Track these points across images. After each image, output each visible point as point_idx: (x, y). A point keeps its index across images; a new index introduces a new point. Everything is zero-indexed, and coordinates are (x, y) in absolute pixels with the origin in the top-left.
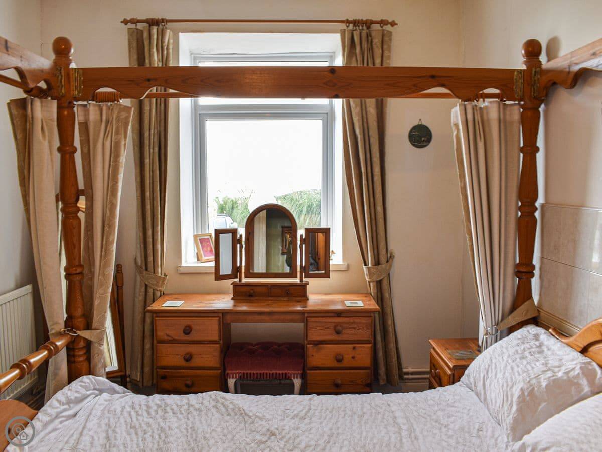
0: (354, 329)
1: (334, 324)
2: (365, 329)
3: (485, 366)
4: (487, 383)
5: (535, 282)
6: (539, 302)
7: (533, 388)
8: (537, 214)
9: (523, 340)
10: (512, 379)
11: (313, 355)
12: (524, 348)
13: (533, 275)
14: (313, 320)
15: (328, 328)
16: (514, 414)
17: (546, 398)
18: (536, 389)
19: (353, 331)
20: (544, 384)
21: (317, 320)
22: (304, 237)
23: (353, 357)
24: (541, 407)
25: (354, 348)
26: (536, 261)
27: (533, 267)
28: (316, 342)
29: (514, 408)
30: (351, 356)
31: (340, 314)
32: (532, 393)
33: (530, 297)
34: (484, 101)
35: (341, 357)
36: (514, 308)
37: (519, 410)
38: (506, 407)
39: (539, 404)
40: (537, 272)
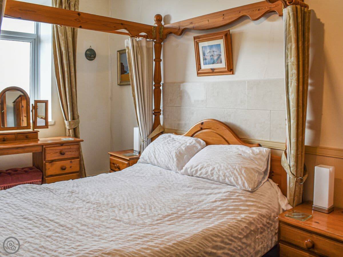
0: (71, 151)
1: (59, 150)
2: (76, 151)
3: (152, 150)
4: (157, 156)
5: (161, 117)
6: (163, 124)
7: (180, 151)
8: (161, 88)
9: (165, 138)
10: (169, 150)
11: (49, 169)
12: (167, 141)
13: (160, 114)
14: (48, 149)
15: (57, 153)
16: (176, 162)
17: (186, 153)
18: (181, 151)
19: (70, 153)
20: (184, 149)
21: (51, 148)
22: (34, 105)
23: (71, 167)
24: (185, 157)
25: (71, 162)
26: (161, 108)
27: (161, 110)
28: (50, 161)
29: (175, 159)
30: (69, 166)
31: (63, 144)
32: (180, 153)
33: (160, 124)
34: (139, 38)
35: (65, 167)
36: (153, 129)
37: (178, 160)
38: (171, 160)
39: (184, 156)
40: (162, 112)
